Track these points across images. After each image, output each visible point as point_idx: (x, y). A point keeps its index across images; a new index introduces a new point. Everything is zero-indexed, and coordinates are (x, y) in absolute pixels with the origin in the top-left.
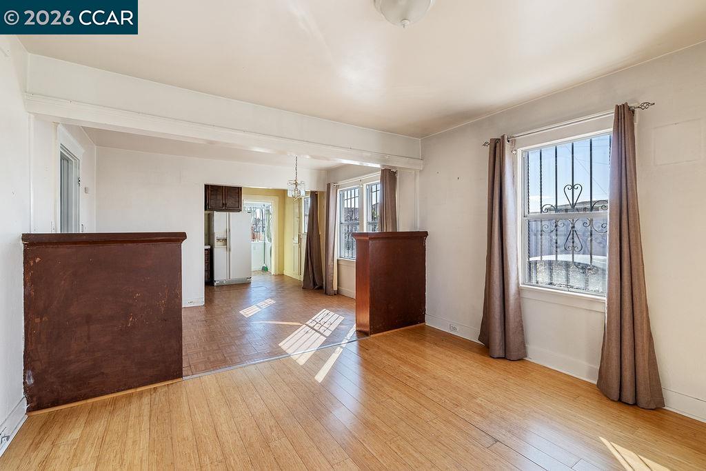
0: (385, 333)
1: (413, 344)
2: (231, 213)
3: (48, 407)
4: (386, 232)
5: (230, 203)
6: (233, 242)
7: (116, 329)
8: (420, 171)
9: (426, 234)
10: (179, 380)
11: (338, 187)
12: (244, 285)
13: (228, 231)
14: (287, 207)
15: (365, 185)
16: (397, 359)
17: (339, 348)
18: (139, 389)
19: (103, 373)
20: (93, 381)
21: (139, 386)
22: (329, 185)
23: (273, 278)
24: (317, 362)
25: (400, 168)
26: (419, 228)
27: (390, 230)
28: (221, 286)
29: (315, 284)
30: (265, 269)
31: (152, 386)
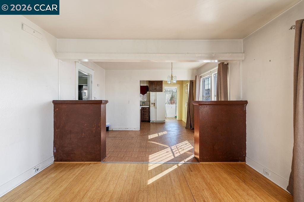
0: (210, 163)
1: (225, 176)
2: (157, 92)
3: (59, 161)
4: (221, 101)
5: (158, 88)
6: (158, 105)
7: (78, 137)
8: (243, 61)
9: (246, 102)
10: (99, 162)
11: (201, 77)
12: (163, 123)
13: (156, 100)
14: (183, 89)
15: (213, 74)
16: (206, 184)
17: (176, 165)
18: (86, 162)
19: (74, 153)
20: (72, 155)
21: (86, 161)
22: (196, 77)
23: (177, 121)
24: (158, 171)
25: (231, 60)
26: (241, 99)
27: (223, 100)
28: (153, 123)
29: (191, 127)
30: (176, 117)
31: (90, 162)
